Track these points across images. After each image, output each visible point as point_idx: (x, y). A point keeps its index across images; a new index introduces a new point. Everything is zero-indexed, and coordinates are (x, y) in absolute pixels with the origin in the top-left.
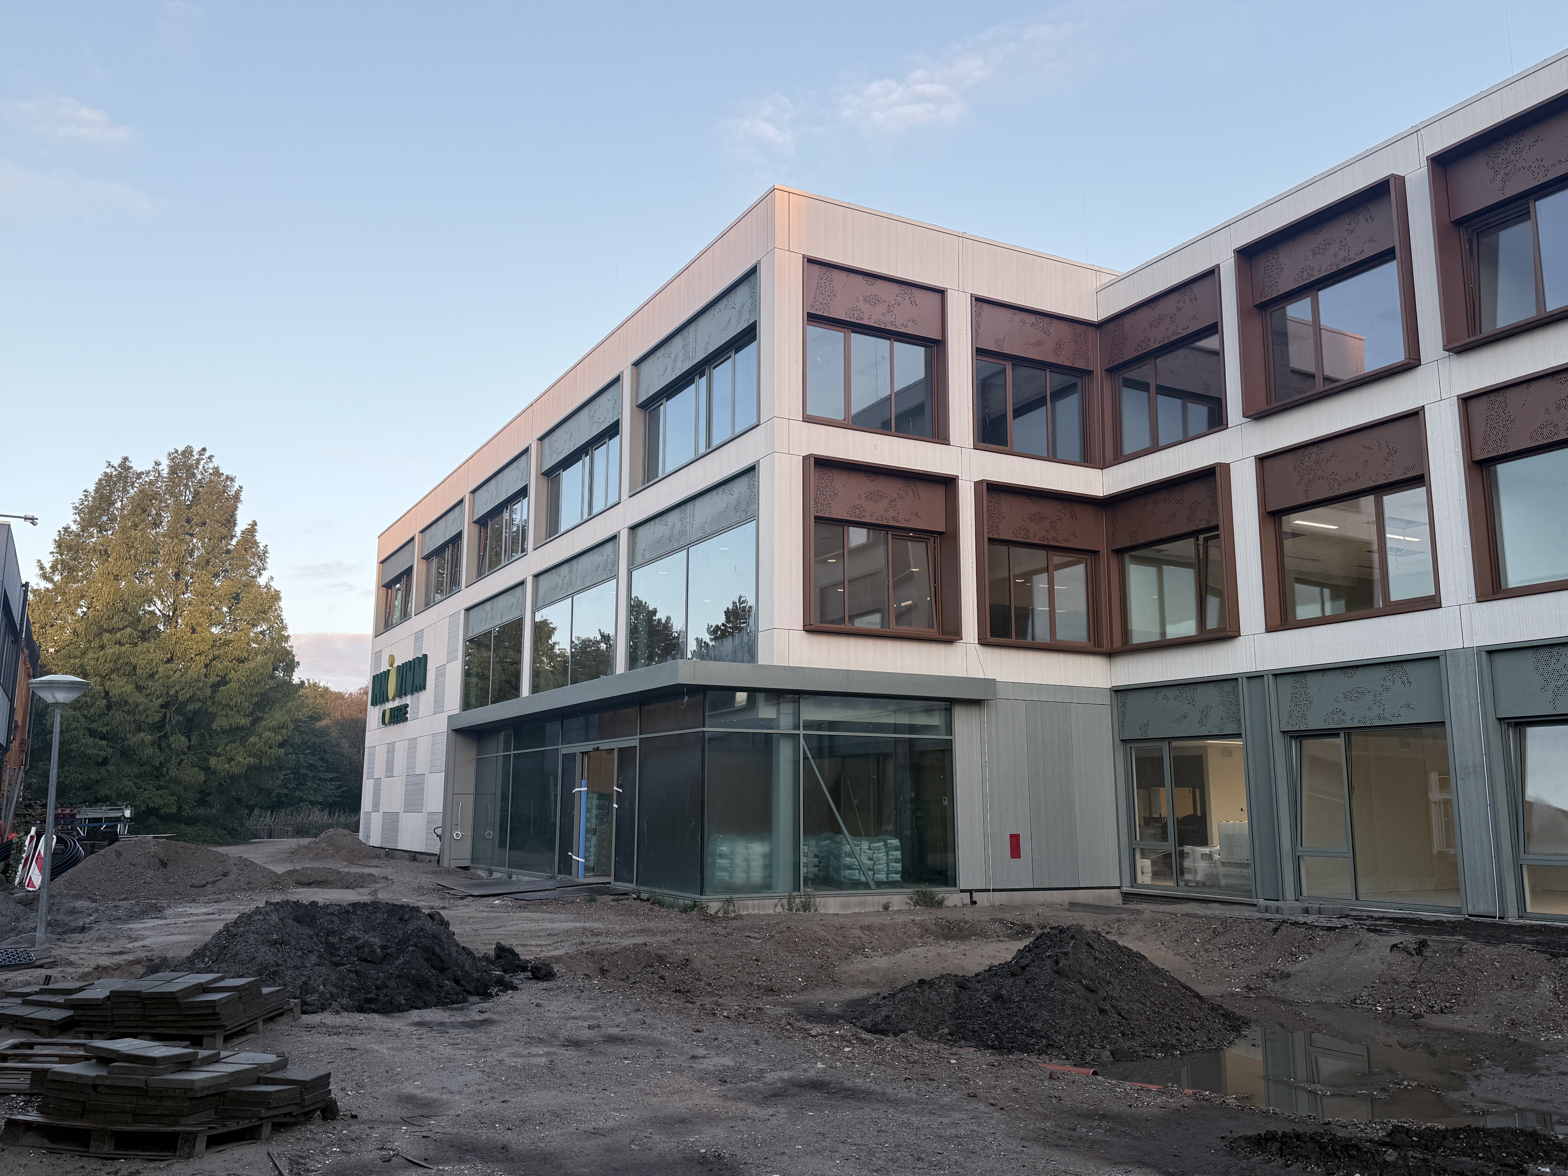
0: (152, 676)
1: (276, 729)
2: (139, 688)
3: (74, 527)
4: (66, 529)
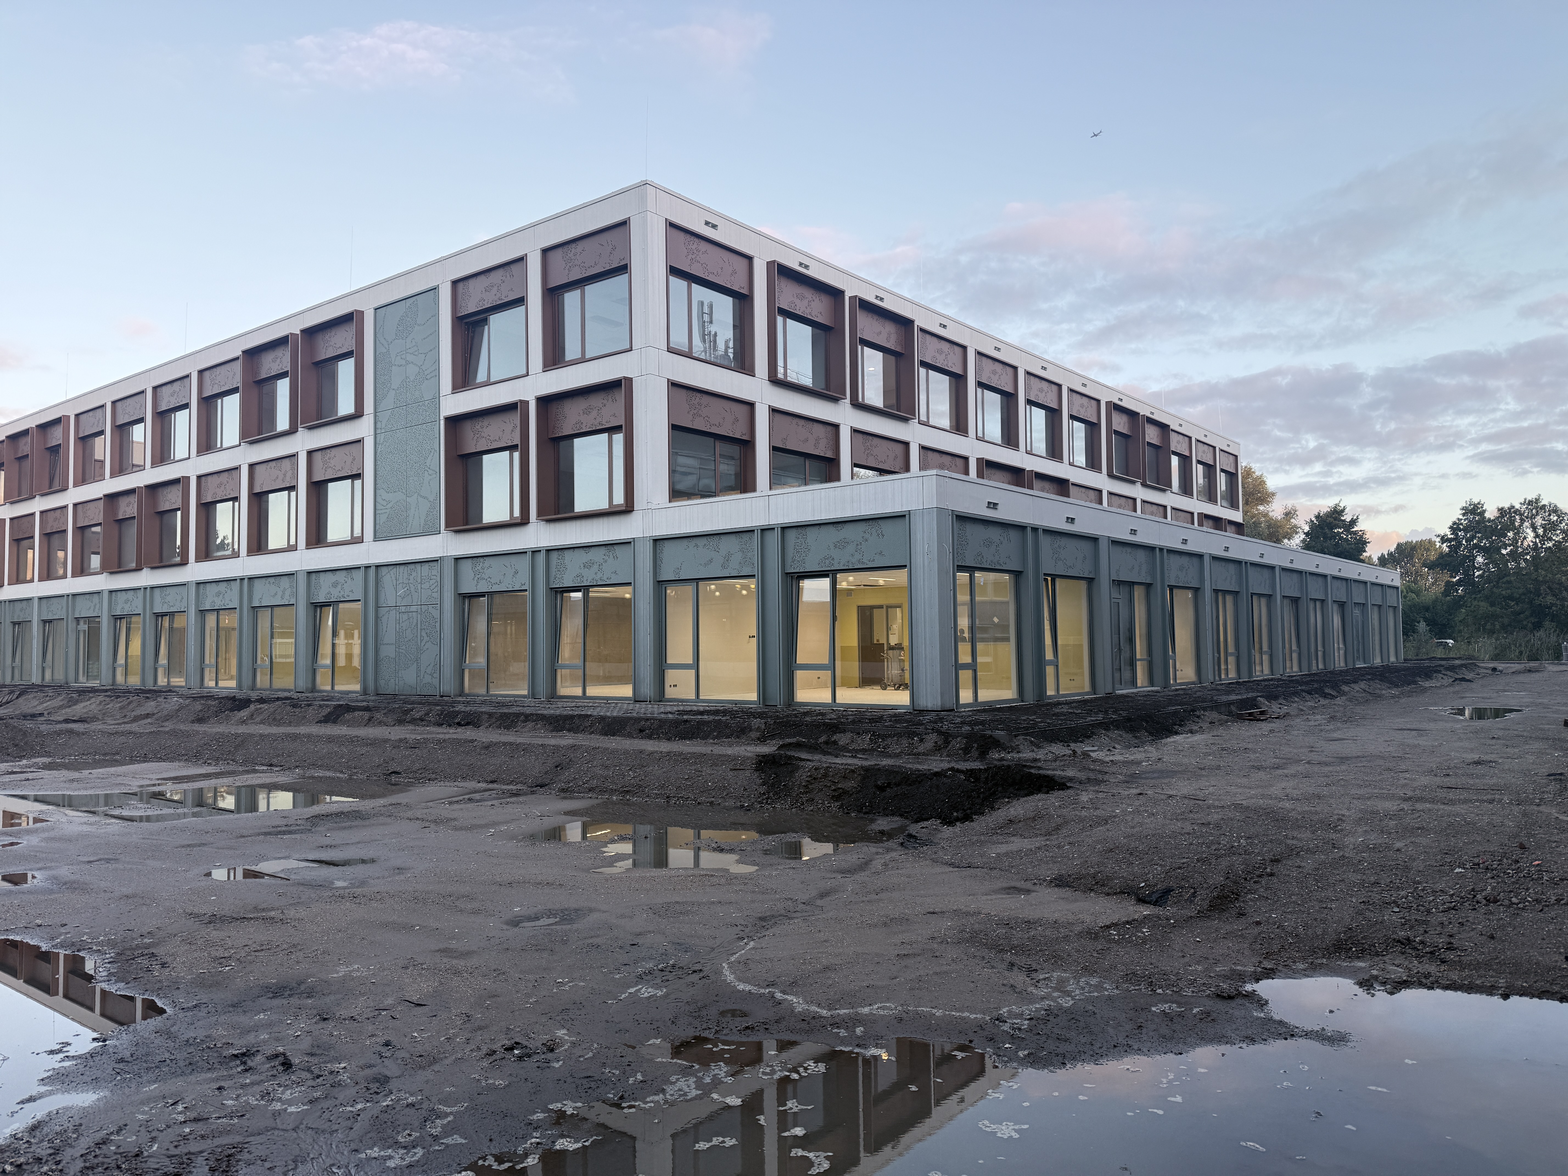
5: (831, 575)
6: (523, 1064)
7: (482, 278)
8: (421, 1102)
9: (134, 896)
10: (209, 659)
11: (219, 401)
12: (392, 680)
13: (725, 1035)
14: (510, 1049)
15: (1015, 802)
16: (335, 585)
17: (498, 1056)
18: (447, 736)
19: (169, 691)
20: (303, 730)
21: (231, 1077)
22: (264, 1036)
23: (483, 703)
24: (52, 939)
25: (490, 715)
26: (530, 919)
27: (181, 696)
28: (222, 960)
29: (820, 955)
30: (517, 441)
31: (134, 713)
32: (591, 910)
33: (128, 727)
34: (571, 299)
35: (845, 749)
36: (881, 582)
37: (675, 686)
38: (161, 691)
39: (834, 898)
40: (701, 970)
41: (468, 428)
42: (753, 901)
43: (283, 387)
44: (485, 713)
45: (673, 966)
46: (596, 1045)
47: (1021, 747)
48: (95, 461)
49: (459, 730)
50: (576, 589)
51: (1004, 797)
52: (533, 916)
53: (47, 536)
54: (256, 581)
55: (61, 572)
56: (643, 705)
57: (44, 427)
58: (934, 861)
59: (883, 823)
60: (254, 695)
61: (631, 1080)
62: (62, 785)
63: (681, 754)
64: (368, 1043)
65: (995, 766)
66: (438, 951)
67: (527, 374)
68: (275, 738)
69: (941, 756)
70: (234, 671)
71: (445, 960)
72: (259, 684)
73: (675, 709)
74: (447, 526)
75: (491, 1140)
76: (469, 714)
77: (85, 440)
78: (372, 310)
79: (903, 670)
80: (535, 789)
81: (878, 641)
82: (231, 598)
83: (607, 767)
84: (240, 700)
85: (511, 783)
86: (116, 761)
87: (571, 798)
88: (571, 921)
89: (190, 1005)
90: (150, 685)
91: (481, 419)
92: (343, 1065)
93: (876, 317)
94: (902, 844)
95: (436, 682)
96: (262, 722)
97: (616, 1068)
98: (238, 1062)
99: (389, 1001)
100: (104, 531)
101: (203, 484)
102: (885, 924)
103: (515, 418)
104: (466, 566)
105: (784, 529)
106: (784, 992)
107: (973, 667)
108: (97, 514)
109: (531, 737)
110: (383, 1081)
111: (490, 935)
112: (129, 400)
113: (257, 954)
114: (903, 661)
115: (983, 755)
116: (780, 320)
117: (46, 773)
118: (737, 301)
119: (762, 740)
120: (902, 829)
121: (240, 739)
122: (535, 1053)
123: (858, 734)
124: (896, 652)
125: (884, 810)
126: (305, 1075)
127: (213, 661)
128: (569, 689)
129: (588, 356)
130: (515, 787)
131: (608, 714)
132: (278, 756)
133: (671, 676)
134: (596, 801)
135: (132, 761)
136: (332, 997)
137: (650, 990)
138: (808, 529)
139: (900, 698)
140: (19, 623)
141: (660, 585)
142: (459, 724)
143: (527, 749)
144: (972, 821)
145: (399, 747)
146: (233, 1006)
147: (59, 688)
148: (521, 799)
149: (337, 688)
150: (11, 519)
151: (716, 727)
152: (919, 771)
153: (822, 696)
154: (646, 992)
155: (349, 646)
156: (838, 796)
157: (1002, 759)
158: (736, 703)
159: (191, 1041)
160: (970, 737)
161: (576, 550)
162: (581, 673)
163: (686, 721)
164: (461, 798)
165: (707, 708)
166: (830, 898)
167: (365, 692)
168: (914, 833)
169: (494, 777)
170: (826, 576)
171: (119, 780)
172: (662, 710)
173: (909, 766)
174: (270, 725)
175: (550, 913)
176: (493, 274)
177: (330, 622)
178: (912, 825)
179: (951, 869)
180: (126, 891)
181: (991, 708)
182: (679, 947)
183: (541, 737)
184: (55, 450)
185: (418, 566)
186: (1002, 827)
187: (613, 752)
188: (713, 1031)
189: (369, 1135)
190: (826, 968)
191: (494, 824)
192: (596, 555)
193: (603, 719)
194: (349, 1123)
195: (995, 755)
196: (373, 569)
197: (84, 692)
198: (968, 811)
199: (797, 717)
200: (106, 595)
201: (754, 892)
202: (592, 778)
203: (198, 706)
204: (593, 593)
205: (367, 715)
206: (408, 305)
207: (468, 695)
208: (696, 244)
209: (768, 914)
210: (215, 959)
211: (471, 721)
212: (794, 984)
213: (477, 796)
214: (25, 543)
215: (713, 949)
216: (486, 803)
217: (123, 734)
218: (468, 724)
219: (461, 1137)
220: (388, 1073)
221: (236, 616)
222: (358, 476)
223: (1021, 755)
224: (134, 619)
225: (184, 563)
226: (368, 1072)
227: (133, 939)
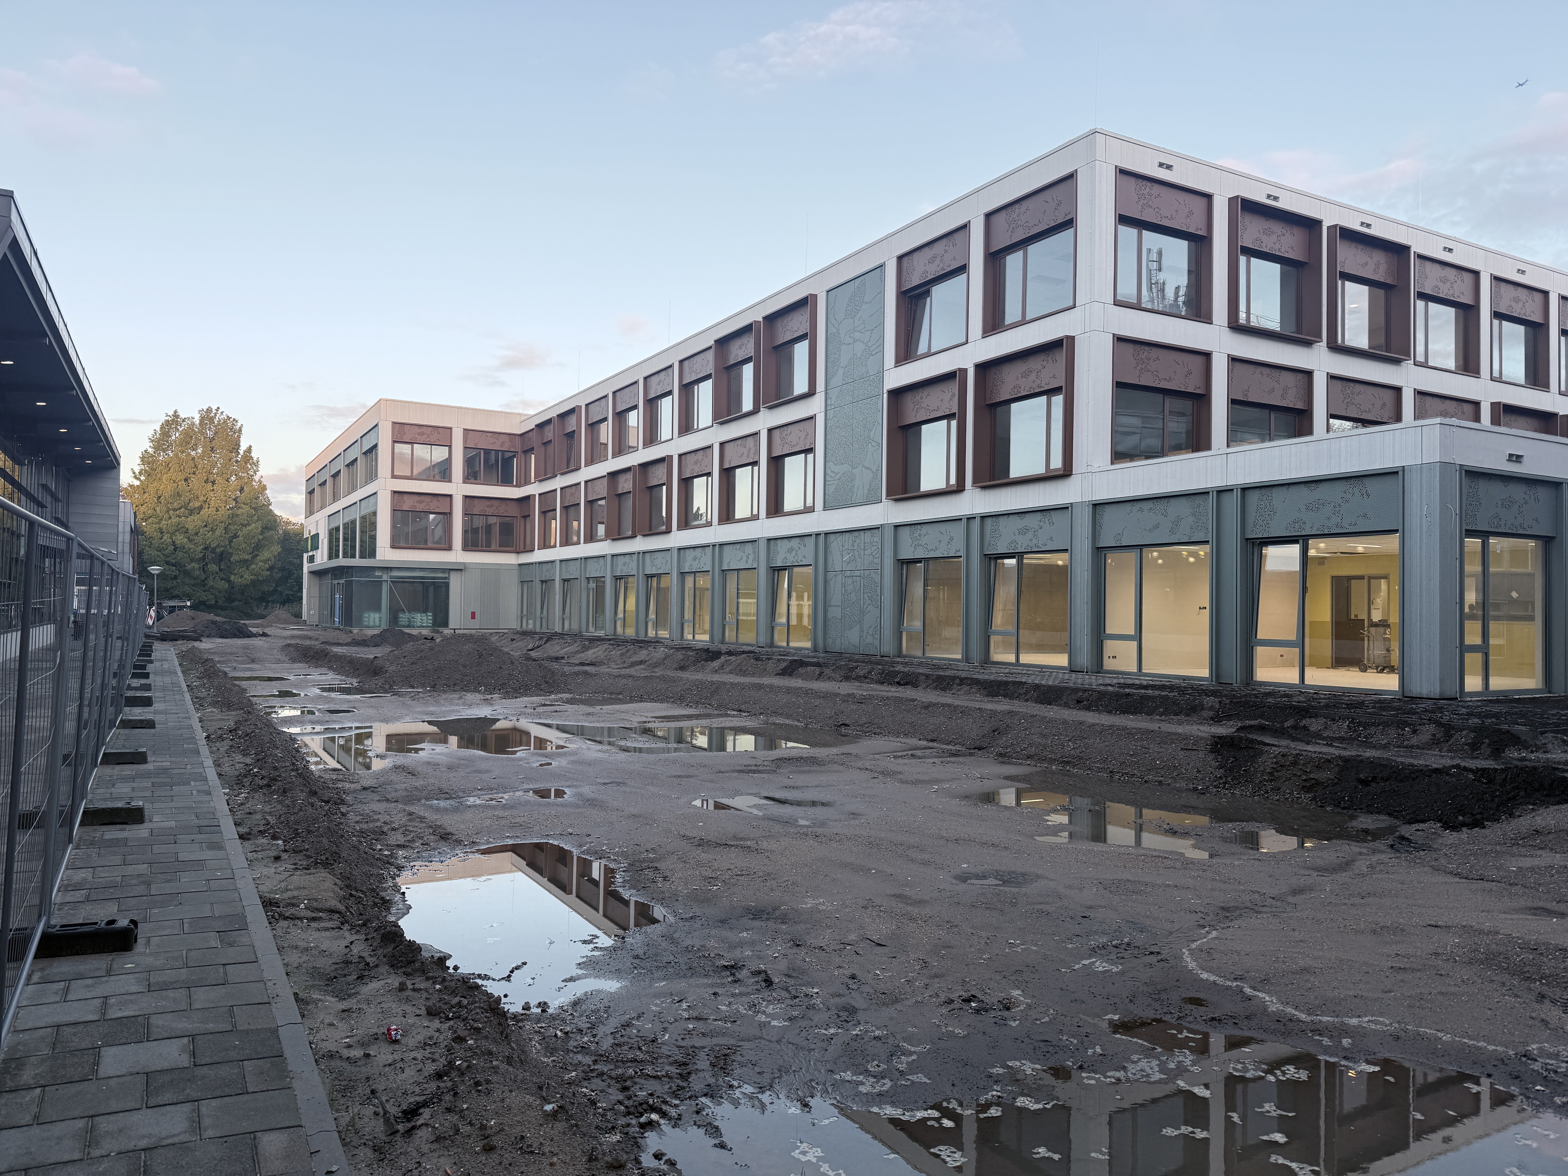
0: (197, 534)
1: (265, 561)
2: (190, 540)
3: (151, 450)
4: (146, 451)
5: (1301, 541)
6: (979, 1017)
7: (926, 250)
8: (887, 1037)
9: (639, 816)
10: (688, 615)
11: (696, 387)
12: (839, 640)
13: (1189, 1022)
14: (968, 1001)
15: (1541, 810)
16: (790, 550)
17: (956, 1005)
18: (890, 694)
19: (657, 641)
20: (766, 681)
21: (723, 985)
22: (748, 953)
23: (920, 664)
24: (581, 846)
25: (927, 676)
26: (977, 877)
27: (667, 647)
28: (711, 880)
29: (1296, 955)
30: (955, 410)
31: (631, 660)
32: (1038, 877)
33: (627, 671)
34: (1013, 262)
35: (1318, 735)
36: (1360, 549)
37: (1114, 657)
38: (651, 642)
39: (1309, 896)
40: (1158, 953)
41: (909, 400)
42: (1213, 890)
43: (748, 371)
44: (923, 674)
45: (1128, 944)
46: (1052, 1011)
47: (1550, 746)
48: (601, 444)
49: (900, 689)
50: (1010, 556)
51: (1529, 803)
52: (981, 874)
53: (565, 508)
54: (725, 547)
55: (575, 539)
56: (1080, 675)
57: (563, 416)
58: (1436, 869)
59: (1365, 821)
60: (724, 648)
61: (1090, 1052)
62: (582, 717)
63: (1125, 728)
64: (836, 973)
65: (1517, 767)
66: (894, 895)
67: (967, 342)
68: (742, 687)
69: (1440, 751)
70: (707, 626)
71: (901, 905)
72: (727, 639)
73: (1115, 681)
74: (888, 494)
75: (953, 1085)
76: (906, 674)
77: (593, 426)
78: (825, 293)
79: (1388, 650)
80: (972, 751)
81: (1356, 616)
82: (706, 561)
83: (1044, 736)
84: (713, 652)
85: (949, 743)
86: (620, 700)
87: (1009, 763)
88: (1019, 884)
89: (687, 916)
90: (642, 637)
91: (921, 390)
92: (816, 990)
93: (1360, 247)
94: (1392, 846)
95: (877, 643)
96: (731, 672)
97: (1074, 1037)
98: (728, 973)
99: (852, 937)
100: (607, 503)
101: (683, 462)
102: (1374, 932)
103: (953, 387)
104: (905, 533)
105: (1245, 490)
106: (1254, 988)
107: (1484, 649)
108: (602, 489)
109: (967, 700)
110: (852, 1011)
111: (941, 887)
112: (626, 390)
113: (739, 878)
114: (1389, 640)
115: (1497, 752)
116: (1243, 259)
117: (568, 707)
118: (1193, 244)
119: (1216, 719)
120: (1391, 830)
121: (714, 686)
122: (992, 1009)
123: (1333, 720)
124: (1382, 629)
125: (1367, 806)
126: (784, 994)
127: (692, 618)
128: (1003, 655)
129: (1028, 318)
130: (953, 748)
131: (1043, 682)
132: (746, 703)
133: (1110, 646)
134: (1038, 769)
135: (632, 700)
136: (803, 926)
137: (1104, 964)
138: (1275, 490)
139: (1389, 683)
140: (546, 582)
141: (1099, 552)
142: (899, 683)
143: (964, 712)
144: (1484, 827)
145: (848, 701)
146: (722, 922)
147: (576, 636)
148: (960, 759)
149: (792, 644)
150: (540, 495)
151: (1162, 702)
152: (1413, 765)
153: (1289, 676)
154: (1100, 966)
155: (800, 607)
156: (1310, 786)
157: (1523, 759)
158: (1184, 678)
159: (690, 948)
160: (1480, 731)
161: (1011, 516)
162: (1014, 639)
163: (1128, 695)
164: (905, 753)
165: (1151, 683)
166: (1303, 896)
167: (815, 649)
168: (1407, 835)
169: (934, 736)
170: (1296, 542)
171: (623, 716)
172: (1101, 682)
173: (1400, 759)
174: (737, 675)
175: (997, 875)
176: (936, 245)
177: (786, 586)
178: (1404, 827)
179: (1457, 880)
180: (634, 811)
181: (1506, 699)
182: (1133, 926)
183: (977, 701)
184: (571, 435)
185: (862, 533)
186: (1524, 838)
187: (1052, 721)
188: (1176, 1016)
189: (842, 1059)
190: (1304, 970)
191: (936, 781)
192: (1032, 521)
193: (1037, 687)
194: (824, 1045)
195: (1513, 754)
196: (822, 537)
197: (594, 640)
198: (1479, 816)
199: (1257, 697)
200: (609, 558)
201: (1214, 880)
202: (1031, 745)
203: (680, 656)
204: (1028, 560)
205: (817, 670)
206: (856, 284)
207: (905, 657)
208: (1148, 188)
209: (1232, 904)
210: (706, 878)
211: (909, 681)
212: (1265, 981)
213: (919, 753)
214: (550, 514)
215: (1171, 933)
216: (928, 760)
217: (624, 677)
218: (907, 684)
219: (925, 1076)
220: (856, 1006)
221: (709, 578)
222: (810, 450)
223: (1549, 756)
224: (630, 579)
225: (668, 531)
226: (837, 1000)
227: (641, 853)
